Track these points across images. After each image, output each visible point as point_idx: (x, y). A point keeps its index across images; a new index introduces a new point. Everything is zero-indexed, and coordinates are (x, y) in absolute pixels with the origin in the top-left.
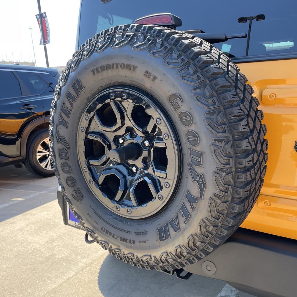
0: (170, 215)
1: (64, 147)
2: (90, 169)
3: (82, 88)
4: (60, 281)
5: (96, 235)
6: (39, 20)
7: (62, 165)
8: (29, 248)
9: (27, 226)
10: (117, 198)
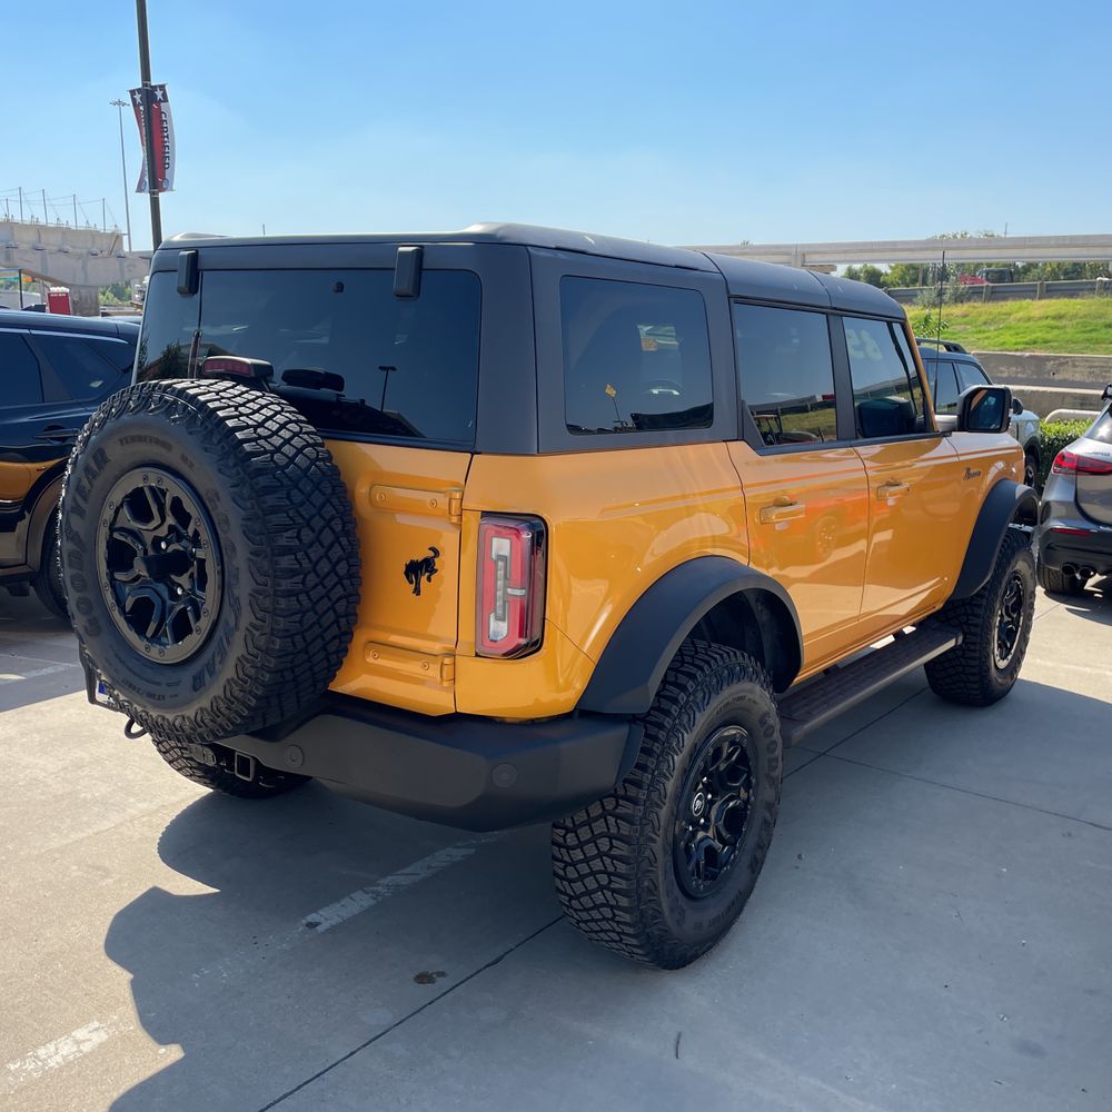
0: (207, 656)
1: (76, 548)
2: (113, 586)
3: (106, 461)
4: (74, 837)
5: (116, 692)
6: (142, 108)
7: (73, 578)
8: (22, 776)
9: (23, 735)
10: (149, 633)
